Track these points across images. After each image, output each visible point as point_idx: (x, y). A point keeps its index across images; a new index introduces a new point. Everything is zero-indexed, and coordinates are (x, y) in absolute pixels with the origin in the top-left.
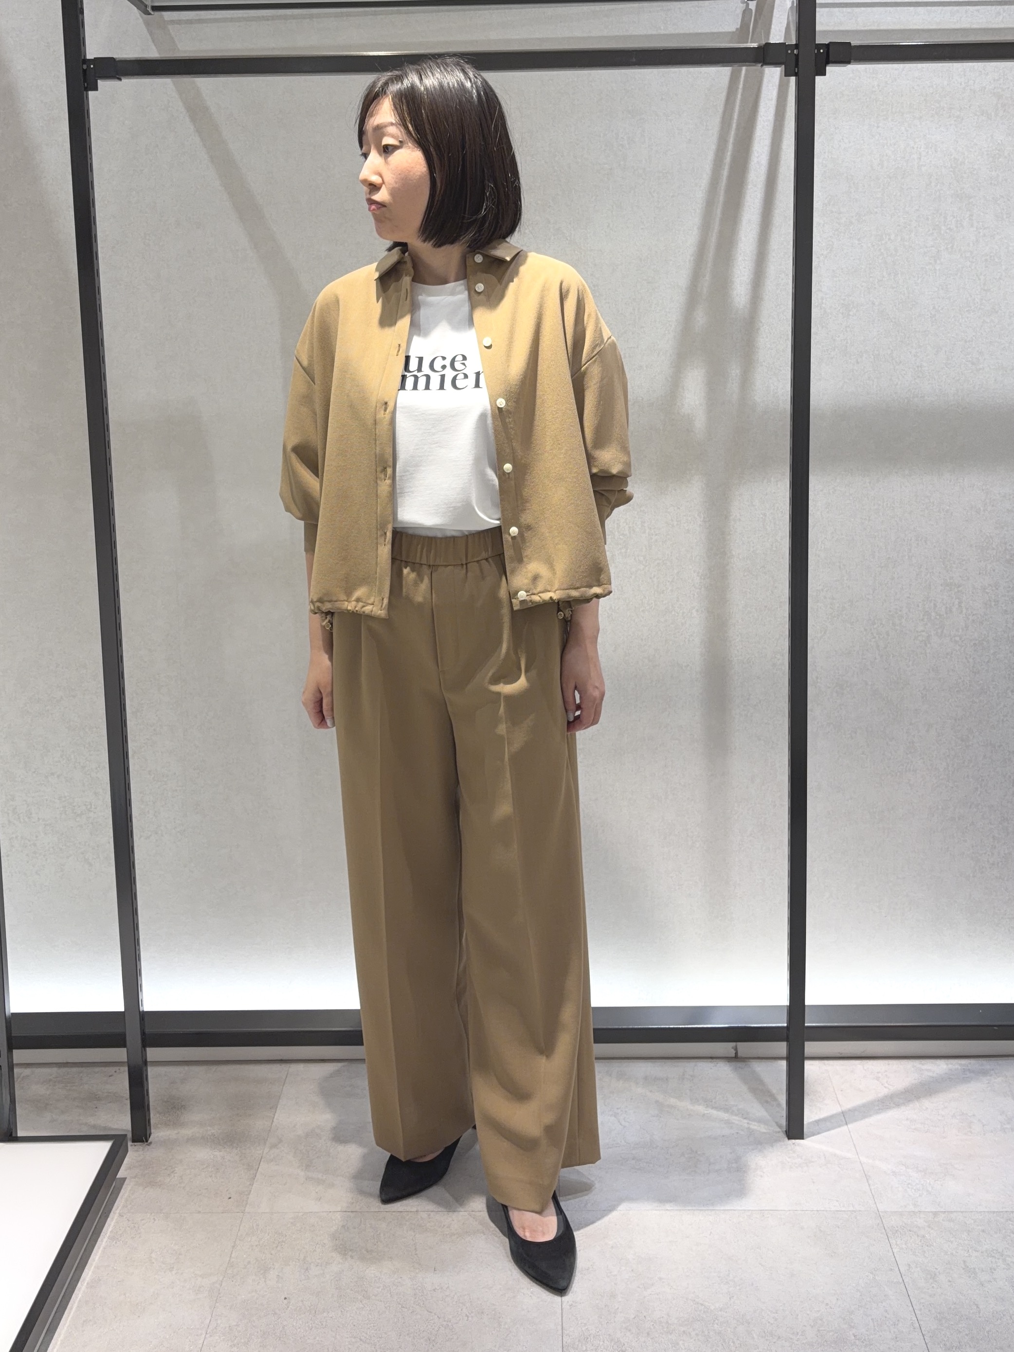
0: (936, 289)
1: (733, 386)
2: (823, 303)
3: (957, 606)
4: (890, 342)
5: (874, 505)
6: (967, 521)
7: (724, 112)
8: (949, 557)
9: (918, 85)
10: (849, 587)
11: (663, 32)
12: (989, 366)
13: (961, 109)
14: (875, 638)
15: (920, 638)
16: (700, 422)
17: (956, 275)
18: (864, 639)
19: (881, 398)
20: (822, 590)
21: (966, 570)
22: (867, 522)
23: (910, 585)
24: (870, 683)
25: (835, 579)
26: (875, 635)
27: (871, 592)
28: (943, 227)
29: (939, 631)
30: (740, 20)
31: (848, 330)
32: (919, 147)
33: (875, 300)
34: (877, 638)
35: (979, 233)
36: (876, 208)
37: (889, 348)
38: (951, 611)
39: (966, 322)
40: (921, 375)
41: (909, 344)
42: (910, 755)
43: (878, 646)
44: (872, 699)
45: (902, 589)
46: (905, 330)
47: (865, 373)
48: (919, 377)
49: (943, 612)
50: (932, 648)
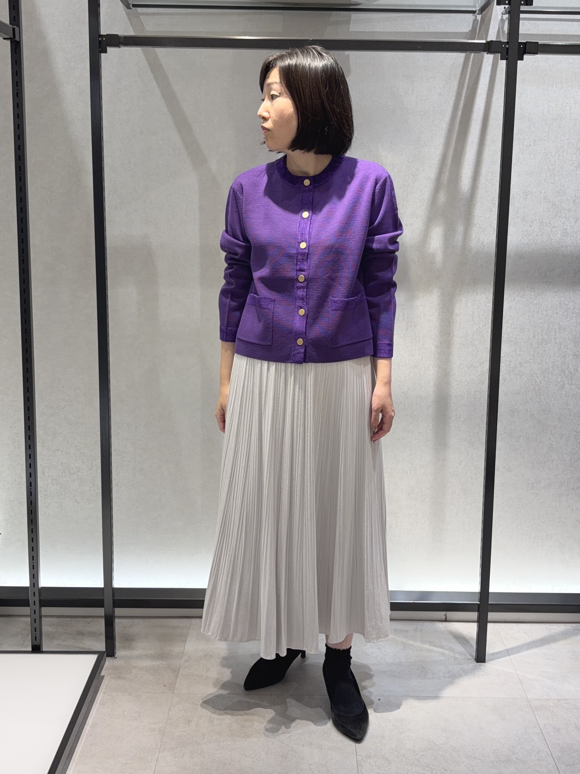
0: (577, 185)
1: (459, 237)
4: (550, 215)
5: (536, 309)
7: (461, 78)
8: (577, 339)
9: (572, 68)
10: (519, 355)
11: (427, 31)
14: (533, 384)
15: (559, 385)
16: (439, 258)
18: (527, 385)
19: (543, 247)
20: (504, 356)
22: (532, 318)
23: (555, 354)
25: (512, 350)
26: (533, 383)
27: (532, 358)
29: (570, 381)
30: (471, 26)
32: (571, 103)
33: (542, 191)
36: (545, 137)
37: (549, 218)
38: (577, 370)
40: (566, 234)
41: (560, 216)
42: (549, 452)
43: (535, 389)
44: (530, 419)
45: (550, 357)
46: (558, 208)
47: (534, 232)
48: (565, 235)
49: (573, 371)
50: (565, 391)
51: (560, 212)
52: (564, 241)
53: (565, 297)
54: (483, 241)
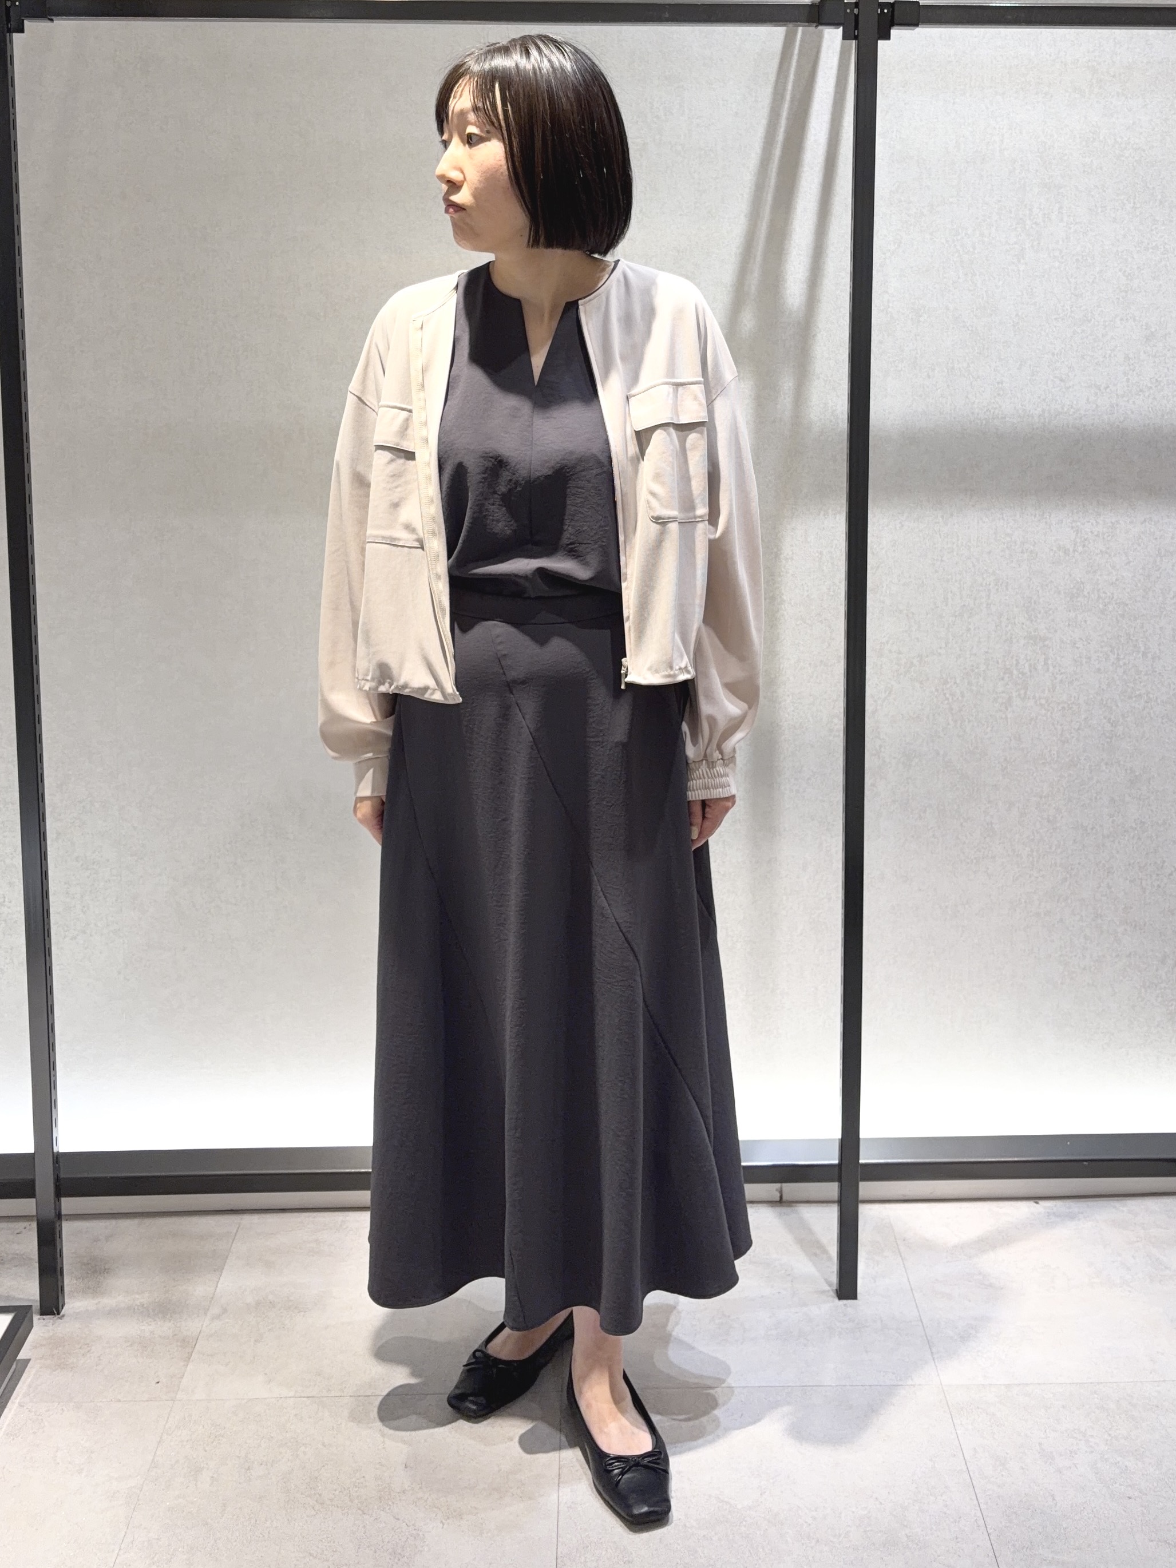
0: (1020, 293)
1: (785, 402)
2: (889, 307)
3: (1043, 663)
4: (966, 354)
5: (947, 543)
6: (1053, 563)
7: (777, 81)
8: (1033, 604)
9: (1001, 56)
10: (918, 639)
12: (1079, 383)
13: (1050, 84)
14: (947, 699)
15: (1000, 700)
17: (1044, 276)
18: (935, 700)
19: (955, 418)
20: (887, 642)
21: (1053, 620)
22: (938, 564)
23: (989, 637)
24: (942, 753)
26: (948, 695)
27: (943, 645)
28: (1028, 222)
29: (1022, 692)
31: (918, 338)
32: (1001, 127)
33: (950, 305)
34: (950, 700)
35: (1070, 228)
36: (952, 197)
37: (965, 361)
38: (1036, 669)
39: (1054, 332)
40: (1001, 393)
41: (988, 356)
42: (988, 839)
43: (951, 709)
44: (943, 772)
45: (979, 642)
46: (984, 340)
47: (937, 390)
48: (999, 395)
49: (1027, 670)
50: (1013, 712)
51: (988, 349)
52: (998, 406)
53: (1006, 518)
54: (834, 408)
